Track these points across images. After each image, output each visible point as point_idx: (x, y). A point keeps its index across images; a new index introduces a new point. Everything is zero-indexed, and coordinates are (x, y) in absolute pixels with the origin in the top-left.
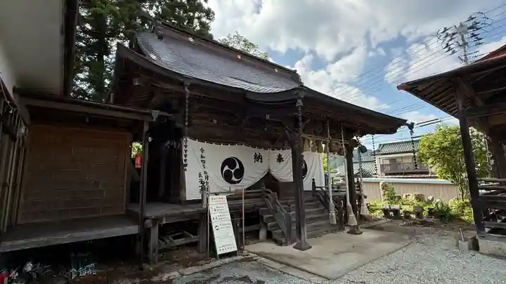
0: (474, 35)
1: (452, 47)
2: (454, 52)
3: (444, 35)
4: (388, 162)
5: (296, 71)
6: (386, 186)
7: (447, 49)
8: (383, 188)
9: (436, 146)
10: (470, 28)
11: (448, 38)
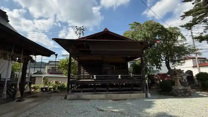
0: (82, 32)
1: (77, 33)
2: (77, 35)
3: (76, 28)
4: (51, 68)
5: (6, 13)
6: (45, 78)
7: (76, 33)
8: (43, 79)
9: (64, 64)
10: (82, 29)
11: (77, 30)
